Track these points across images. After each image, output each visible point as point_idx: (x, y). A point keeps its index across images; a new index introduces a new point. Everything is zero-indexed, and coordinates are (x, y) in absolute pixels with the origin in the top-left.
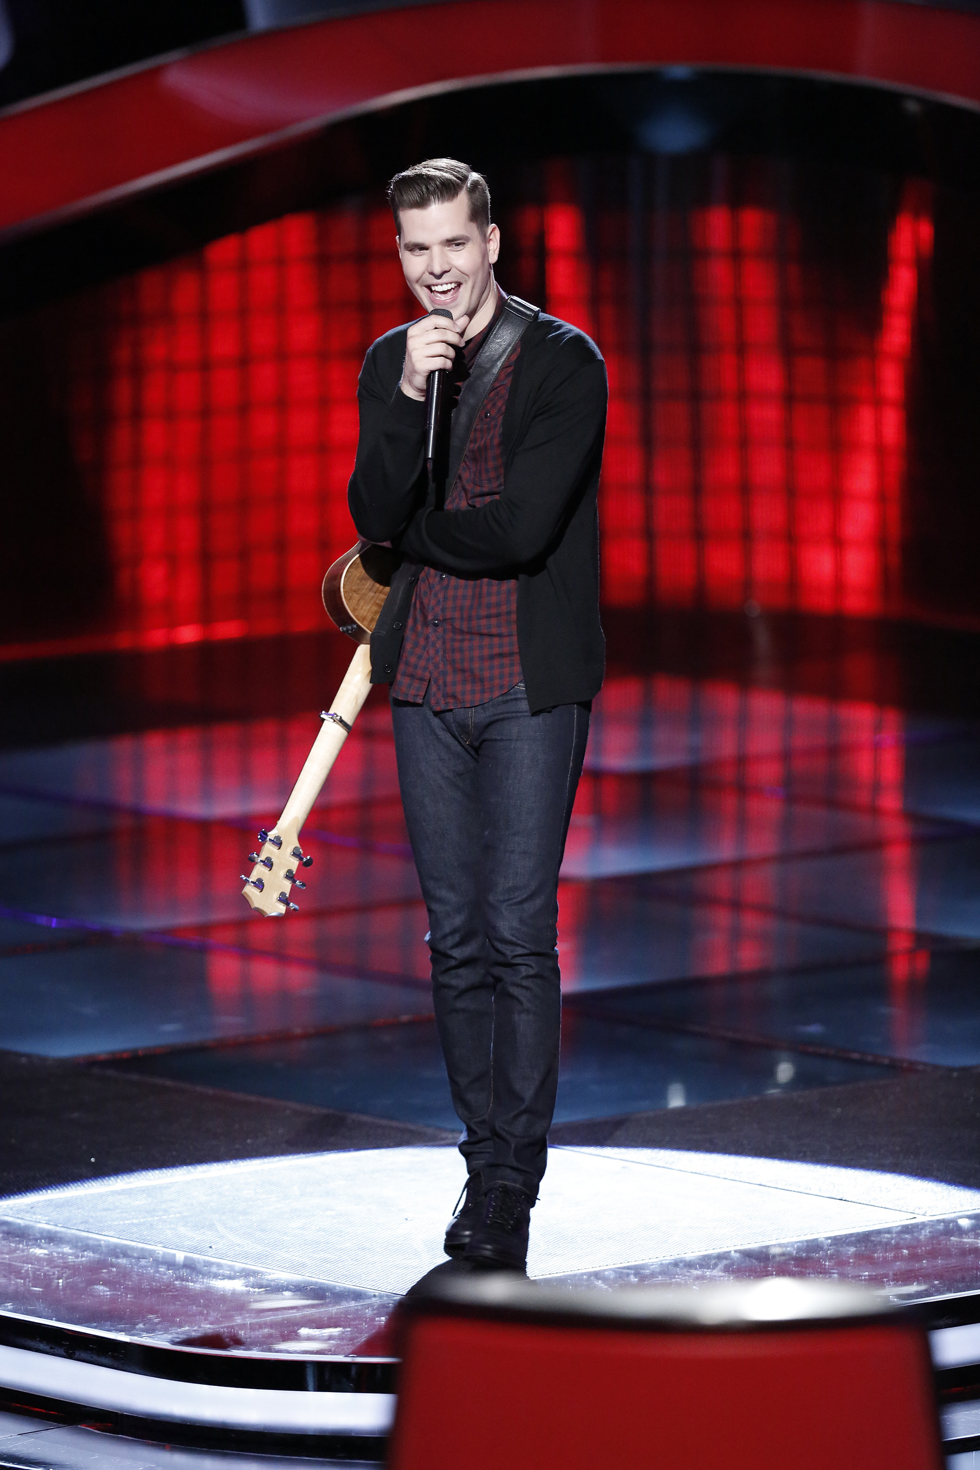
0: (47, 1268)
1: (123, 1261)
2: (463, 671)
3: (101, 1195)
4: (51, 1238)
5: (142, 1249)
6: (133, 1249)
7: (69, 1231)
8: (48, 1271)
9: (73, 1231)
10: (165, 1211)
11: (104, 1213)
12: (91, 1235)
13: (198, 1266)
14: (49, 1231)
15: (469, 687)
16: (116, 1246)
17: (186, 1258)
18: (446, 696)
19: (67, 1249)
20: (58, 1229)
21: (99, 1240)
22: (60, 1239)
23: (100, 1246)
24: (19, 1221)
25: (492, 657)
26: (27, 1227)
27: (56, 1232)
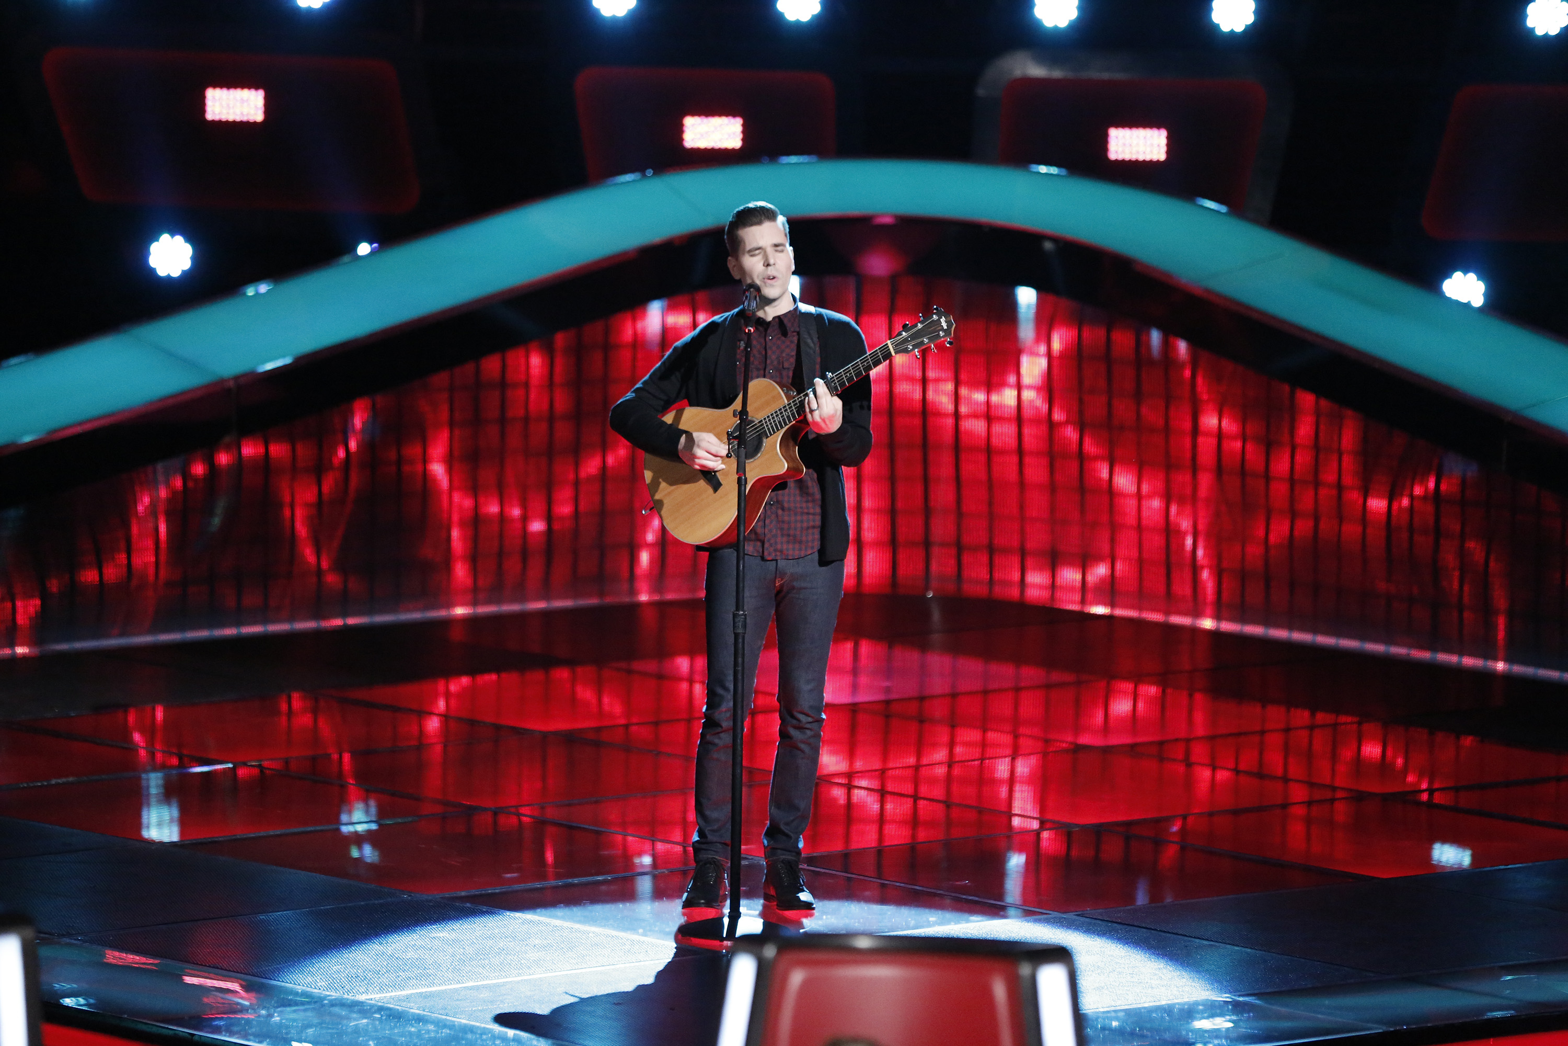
0: (415, 1041)
1: (469, 1036)
2: (789, 535)
3: (456, 990)
4: (419, 1019)
5: (484, 1028)
6: (478, 1027)
7: (433, 1015)
8: (417, 1043)
9: (436, 1015)
10: (502, 1002)
11: (458, 1002)
12: (448, 1018)
13: (523, 1041)
14: (419, 1015)
15: (791, 546)
16: (466, 1026)
17: (514, 1034)
18: (776, 550)
19: (431, 1027)
20: (425, 1013)
21: (454, 1022)
22: (426, 1020)
23: (454, 1026)
24: (398, 1007)
25: (808, 528)
26: (403, 1012)
27: (424, 1015)
